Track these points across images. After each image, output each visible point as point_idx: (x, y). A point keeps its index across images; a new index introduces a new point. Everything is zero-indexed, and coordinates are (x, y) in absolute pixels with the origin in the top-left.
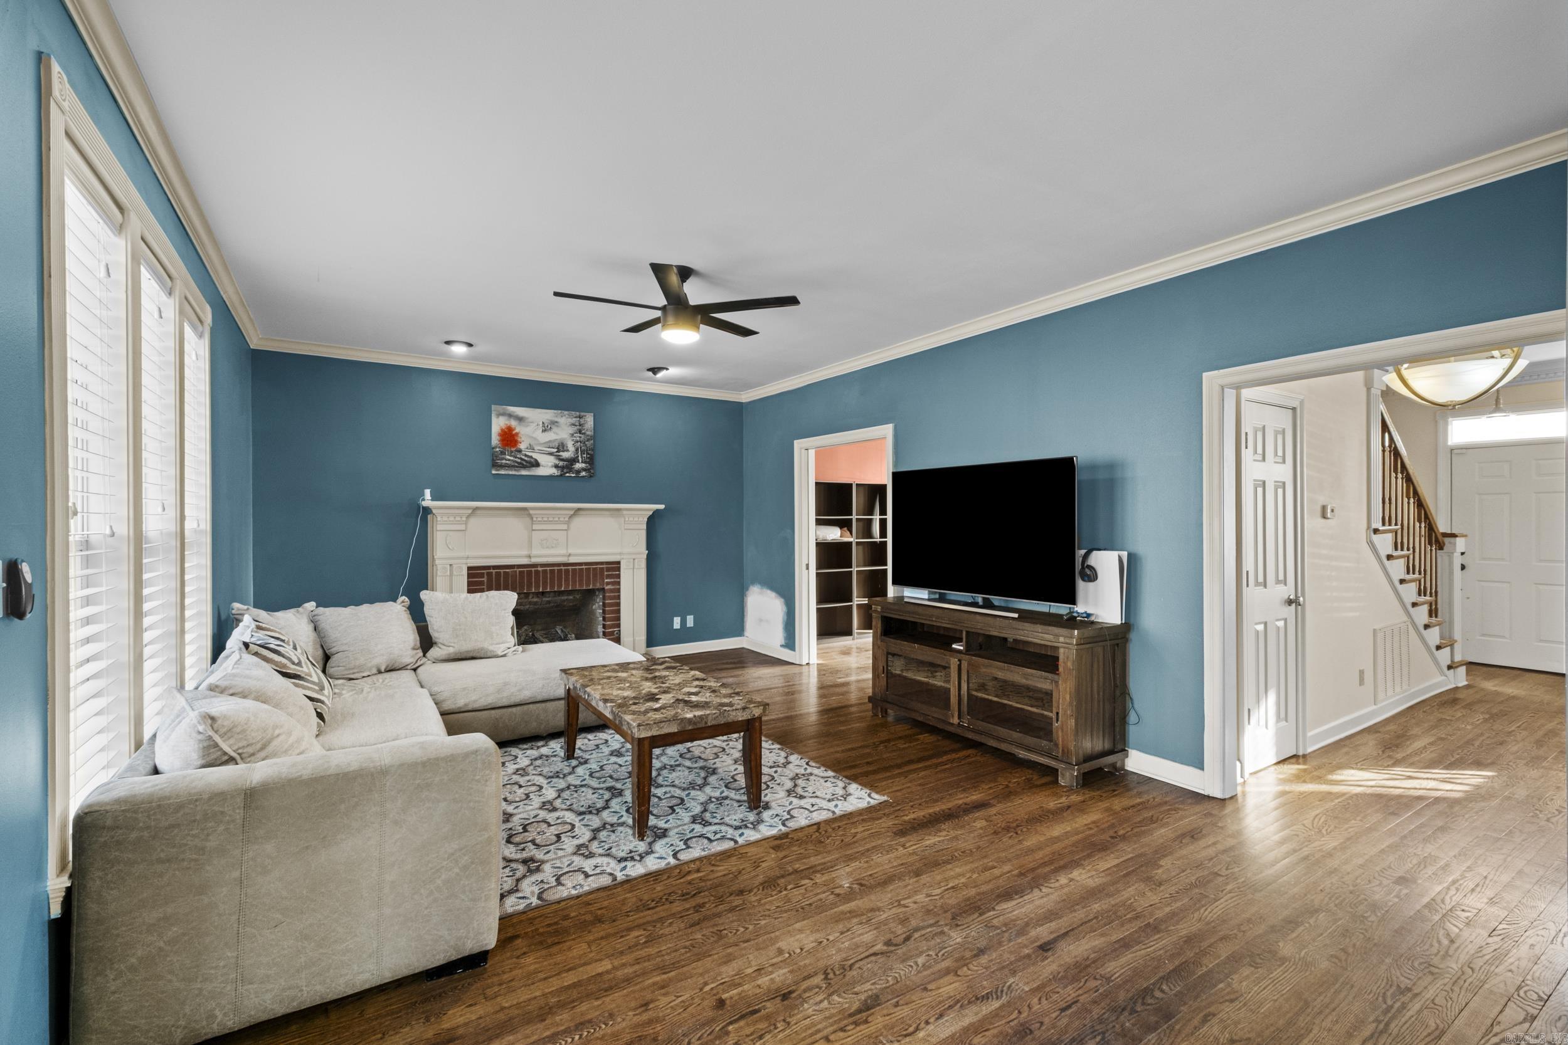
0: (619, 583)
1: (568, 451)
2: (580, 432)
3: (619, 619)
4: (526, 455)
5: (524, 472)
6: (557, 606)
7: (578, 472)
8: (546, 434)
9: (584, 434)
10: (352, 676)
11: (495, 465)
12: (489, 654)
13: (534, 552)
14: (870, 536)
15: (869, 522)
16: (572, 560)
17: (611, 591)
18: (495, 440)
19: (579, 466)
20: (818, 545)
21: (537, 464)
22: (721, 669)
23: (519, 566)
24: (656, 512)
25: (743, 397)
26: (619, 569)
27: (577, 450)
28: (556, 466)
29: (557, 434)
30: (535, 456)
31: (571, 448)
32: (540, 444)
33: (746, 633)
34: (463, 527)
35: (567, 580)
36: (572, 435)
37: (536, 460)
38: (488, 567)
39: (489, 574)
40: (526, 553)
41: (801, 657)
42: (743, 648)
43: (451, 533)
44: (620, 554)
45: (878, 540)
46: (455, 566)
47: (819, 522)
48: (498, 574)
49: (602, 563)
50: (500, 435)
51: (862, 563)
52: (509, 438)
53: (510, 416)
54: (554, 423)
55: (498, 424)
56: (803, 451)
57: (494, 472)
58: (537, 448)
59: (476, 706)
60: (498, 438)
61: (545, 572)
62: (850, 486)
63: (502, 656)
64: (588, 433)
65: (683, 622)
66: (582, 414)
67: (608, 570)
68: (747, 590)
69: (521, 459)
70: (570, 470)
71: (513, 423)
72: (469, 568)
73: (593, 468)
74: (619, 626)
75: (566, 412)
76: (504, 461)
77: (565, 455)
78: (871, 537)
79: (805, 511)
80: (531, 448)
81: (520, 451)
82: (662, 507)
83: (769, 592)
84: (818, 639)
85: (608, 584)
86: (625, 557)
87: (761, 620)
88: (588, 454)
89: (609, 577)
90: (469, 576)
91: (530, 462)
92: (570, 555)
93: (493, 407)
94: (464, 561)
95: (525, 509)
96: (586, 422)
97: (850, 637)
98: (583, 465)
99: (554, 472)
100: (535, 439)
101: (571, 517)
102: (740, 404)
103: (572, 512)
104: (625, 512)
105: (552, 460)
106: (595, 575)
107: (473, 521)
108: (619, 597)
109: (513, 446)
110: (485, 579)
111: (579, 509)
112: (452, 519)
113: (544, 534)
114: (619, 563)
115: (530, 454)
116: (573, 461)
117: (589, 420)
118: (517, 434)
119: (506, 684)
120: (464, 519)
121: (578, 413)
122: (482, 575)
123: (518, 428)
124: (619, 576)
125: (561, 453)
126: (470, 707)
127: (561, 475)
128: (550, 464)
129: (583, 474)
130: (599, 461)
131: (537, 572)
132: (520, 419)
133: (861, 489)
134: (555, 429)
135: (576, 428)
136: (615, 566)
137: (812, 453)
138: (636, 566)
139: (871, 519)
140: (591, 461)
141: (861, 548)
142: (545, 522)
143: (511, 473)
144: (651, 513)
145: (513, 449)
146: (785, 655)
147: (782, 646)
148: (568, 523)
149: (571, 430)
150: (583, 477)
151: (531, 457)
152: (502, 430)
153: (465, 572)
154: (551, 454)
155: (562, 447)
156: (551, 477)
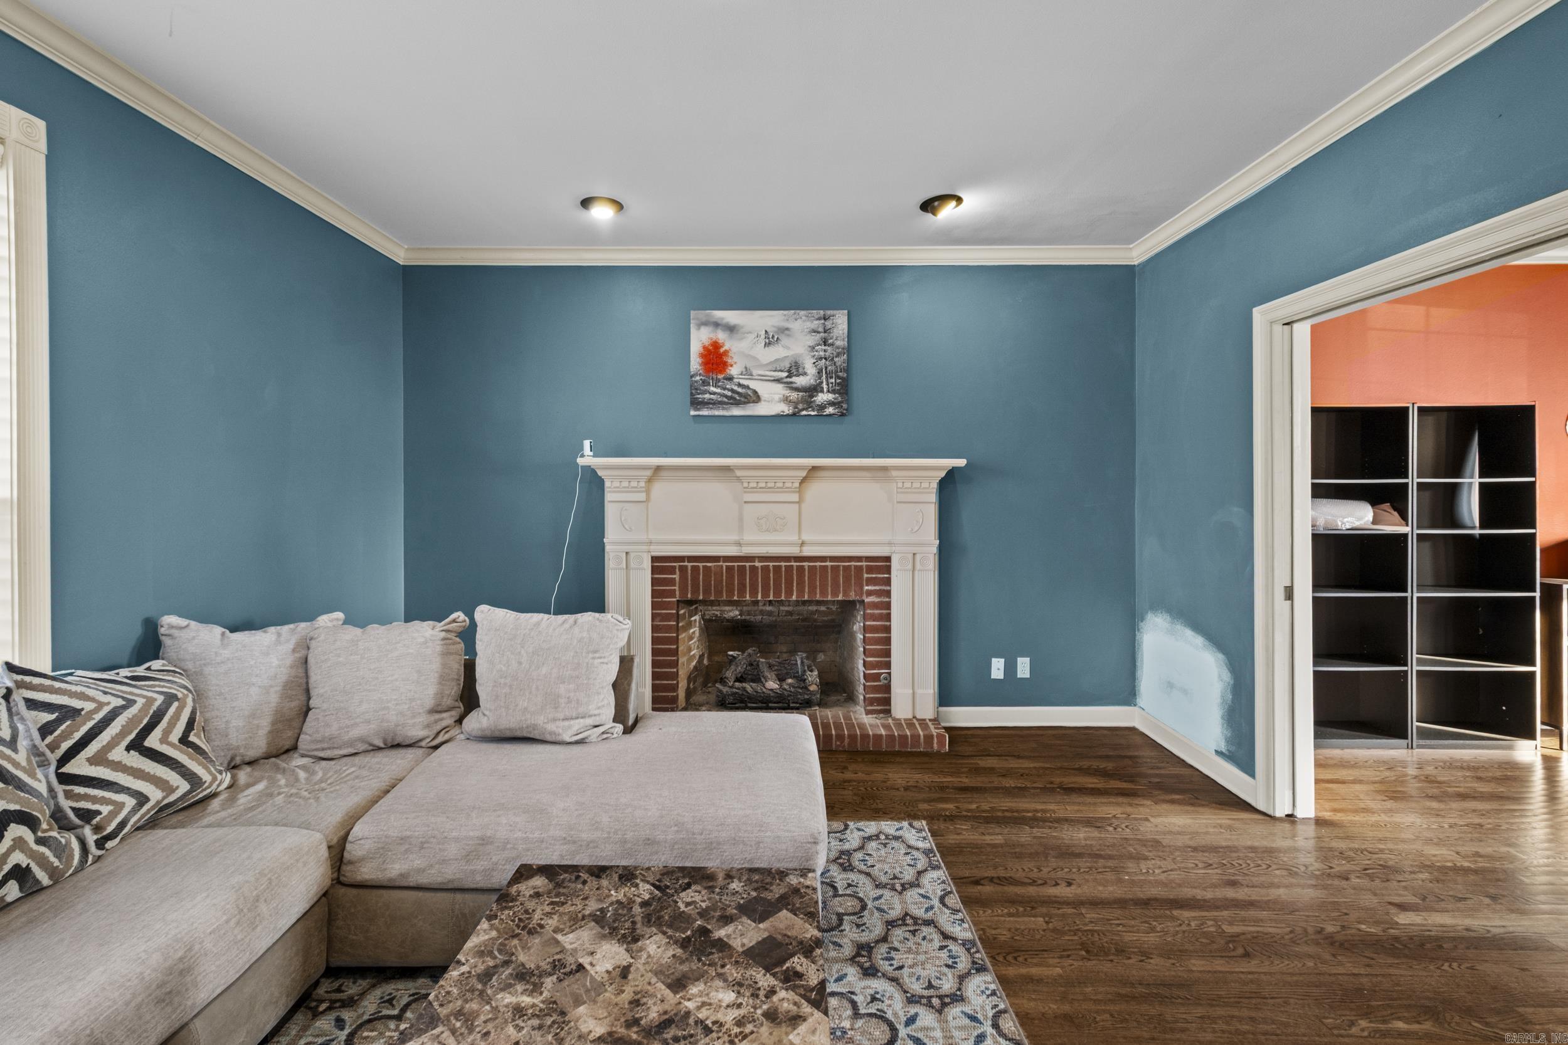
0: (888, 594)
1: (805, 374)
2: (825, 342)
3: (888, 653)
4: (739, 385)
5: (736, 411)
6: (804, 620)
7: (822, 407)
8: (771, 348)
9: (832, 345)
10: (321, 754)
11: (696, 404)
12: (548, 738)
13: (748, 537)
14: (1453, 521)
15: (1452, 492)
16: (808, 552)
17: (875, 605)
18: (695, 364)
19: (822, 398)
20: (1317, 538)
21: (756, 398)
22: (1069, 790)
23: (727, 559)
24: (952, 473)
25: (1135, 253)
26: (888, 570)
27: (820, 372)
28: (786, 400)
29: (788, 348)
30: (753, 385)
31: (811, 370)
32: (762, 366)
33: (1139, 701)
34: (642, 497)
35: (801, 583)
36: (812, 348)
37: (755, 392)
38: (681, 559)
39: (683, 570)
40: (734, 537)
41: (1271, 796)
42: (1133, 730)
43: (627, 505)
44: (890, 544)
45: (1477, 532)
46: (632, 555)
47: (1318, 492)
48: (695, 569)
49: (859, 559)
50: (702, 356)
51: (1429, 580)
52: (715, 359)
53: (717, 325)
54: (784, 330)
55: (699, 339)
56: (1278, 328)
57: (693, 413)
58: (755, 372)
59: (423, 880)
60: (699, 360)
61: (766, 569)
62: (1403, 412)
63: (577, 742)
64: (839, 343)
65: (1010, 668)
66: (829, 312)
67: (870, 570)
68: (1142, 620)
69: (732, 391)
70: (809, 405)
71: (721, 336)
72: (654, 559)
73: (848, 401)
74: (888, 665)
75: (802, 313)
76: (707, 396)
77: (800, 381)
78: (1455, 523)
79: (1281, 465)
80: (747, 372)
81: (730, 379)
82: (961, 462)
83: (1189, 633)
84: (1317, 735)
85: (870, 593)
86: (897, 549)
87: (1170, 685)
88: (838, 377)
89: (870, 581)
90: (654, 570)
91: (746, 396)
92: (803, 544)
93: (693, 313)
94: (645, 548)
95: (728, 469)
96: (835, 325)
97: (1402, 742)
98: (831, 397)
99: (786, 409)
100: (754, 358)
101: (803, 481)
102: (1130, 269)
103: (804, 474)
104: (894, 473)
105: (779, 390)
106: (847, 579)
107: (658, 488)
108: (888, 617)
109: (721, 372)
110: (677, 576)
111: (814, 468)
112: (625, 484)
113: (763, 509)
114: (888, 559)
115: (745, 382)
116: (813, 390)
117: (840, 322)
118: (726, 353)
119: (485, 841)
120: (642, 484)
121: (822, 312)
122: (672, 570)
123: (729, 344)
124: (888, 581)
125: (794, 379)
126: (412, 881)
127: (794, 414)
128: (777, 397)
129: (830, 410)
130: (858, 388)
131: (754, 569)
132: (731, 329)
133: (1430, 420)
134: (785, 341)
135: (818, 337)
136: (882, 565)
137: (1303, 332)
138: (918, 566)
139: (1456, 486)
140: (844, 388)
141: (1427, 545)
142: (767, 489)
143: (717, 413)
144: (943, 474)
145: (720, 376)
146: (1228, 776)
147: (1218, 753)
148: (800, 490)
149: (813, 339)
150: (830, 415)
151: (748, 387)
152: (704, 348)
153: (647, 565)
154: (778, 381)
155: (795, 369)
156: (779, 417)
